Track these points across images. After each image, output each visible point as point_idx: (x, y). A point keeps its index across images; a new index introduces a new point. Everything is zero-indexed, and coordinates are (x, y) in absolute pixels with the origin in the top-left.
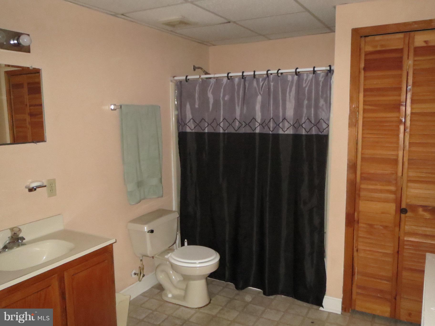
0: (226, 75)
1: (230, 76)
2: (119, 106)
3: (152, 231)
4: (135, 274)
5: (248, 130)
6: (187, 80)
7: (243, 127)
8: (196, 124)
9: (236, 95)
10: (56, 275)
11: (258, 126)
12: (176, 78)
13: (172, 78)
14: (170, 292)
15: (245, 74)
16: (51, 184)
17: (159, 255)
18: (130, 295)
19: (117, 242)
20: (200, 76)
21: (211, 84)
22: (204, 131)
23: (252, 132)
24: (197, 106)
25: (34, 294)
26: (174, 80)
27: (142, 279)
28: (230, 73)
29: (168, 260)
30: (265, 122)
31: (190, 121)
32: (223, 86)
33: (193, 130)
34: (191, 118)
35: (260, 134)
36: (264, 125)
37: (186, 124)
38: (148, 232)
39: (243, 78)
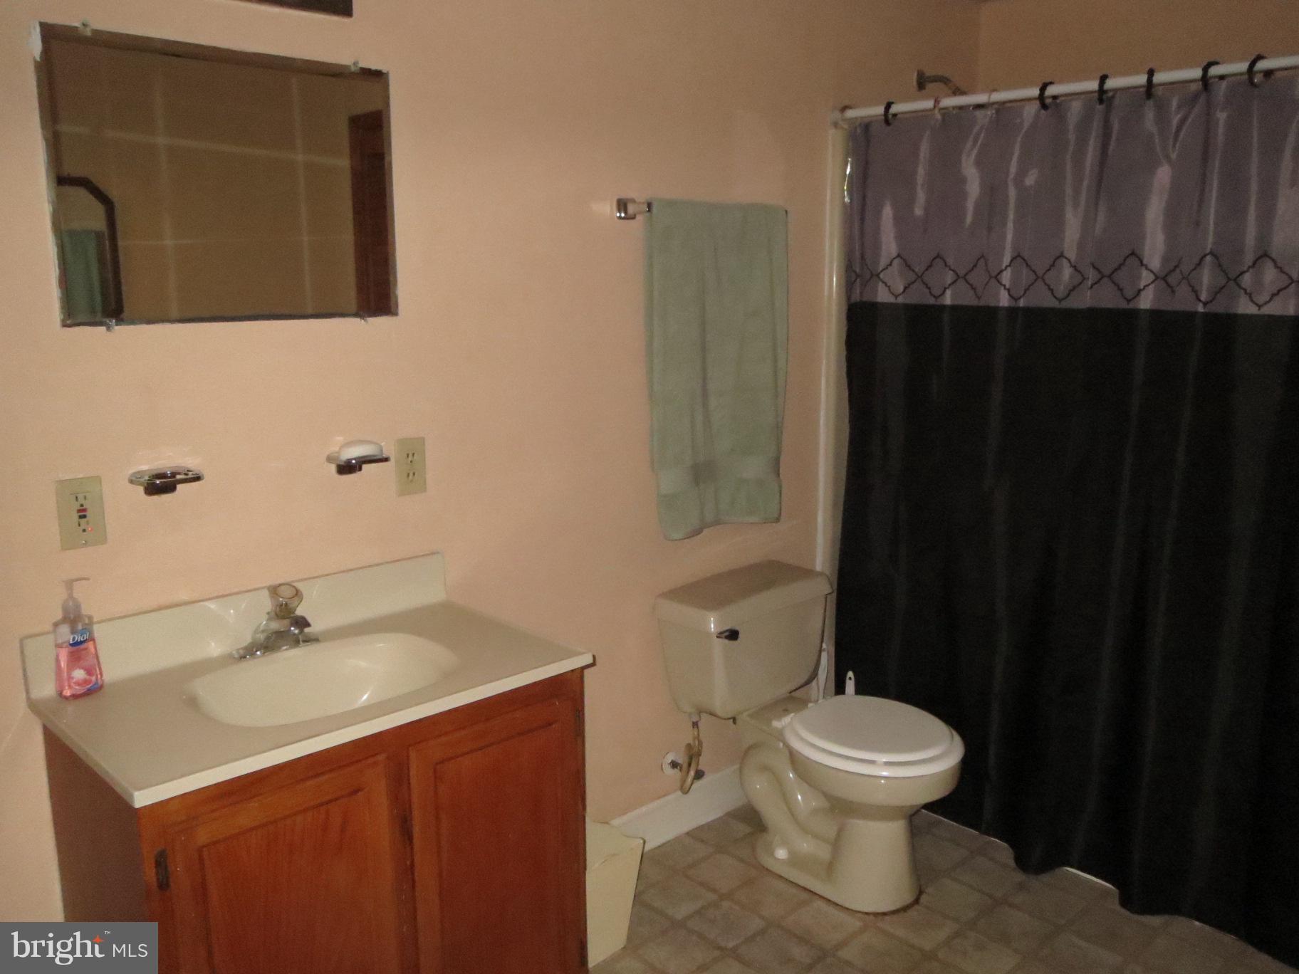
0: (1035, 92)
1: (1049, 97)
2: (643, 203)
3: (733, 635)
4: (674, 765)
5: (1106, 298)
6: (888, 119)
7: (1090, 286)
8: (912, 277)
9: (1069, 167)
10: (381, 757)
11: (1149, 282)
12: (850, 114)
13: (837, 115)
14: (785, 843)
15: (1110, 84)
16: (410, 455)
17: (751, 716)
18: (643, 839)
19: (597, 663)
20: (937, 102)
21: (975, 130)
22: (939, 302)
23: (1123, 305)
24: (918, 212)
25: (305, 810)
26: (844, 120)
27: (692, 785)
28: (1051, 83)
29: (780, 736)
30: (1178, 271)
31: (890, 265)
32: (1024, 131)
33: (899, 295)
34: (894, 254)
35: (1155, 314)
36: (1173, 279)
37: (878, 275)
38: (719, 635)
39: (1101, 101)
